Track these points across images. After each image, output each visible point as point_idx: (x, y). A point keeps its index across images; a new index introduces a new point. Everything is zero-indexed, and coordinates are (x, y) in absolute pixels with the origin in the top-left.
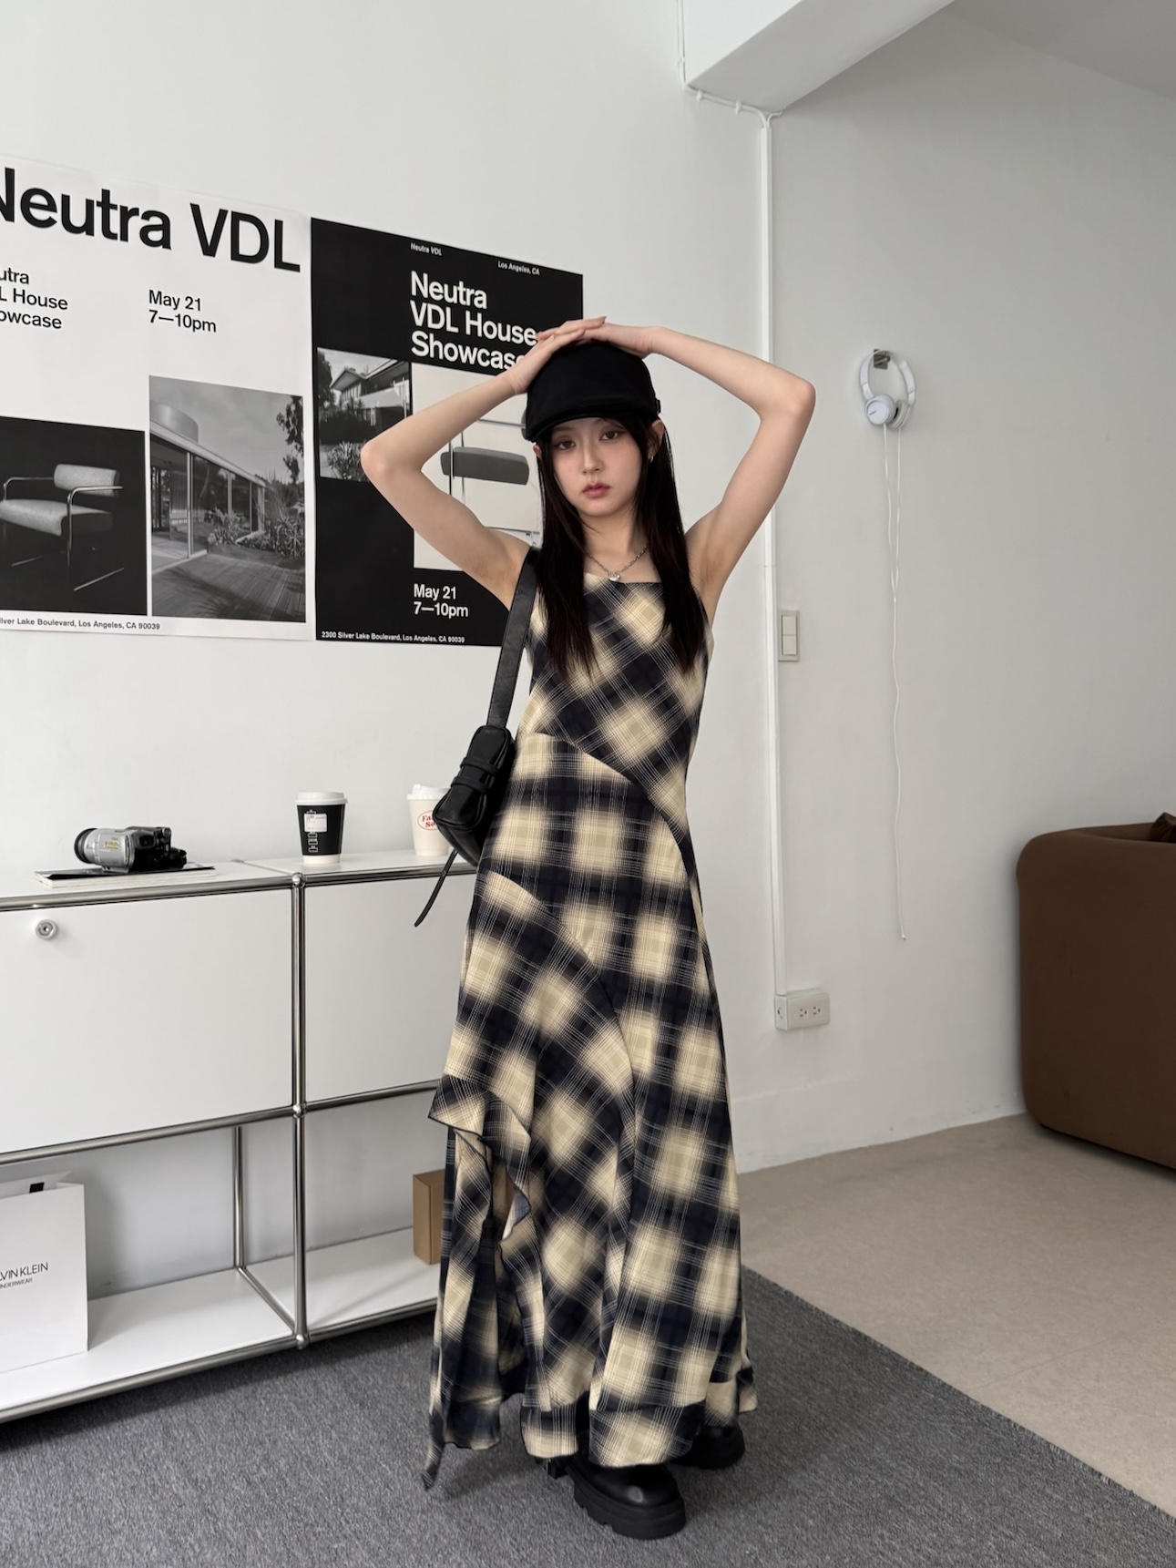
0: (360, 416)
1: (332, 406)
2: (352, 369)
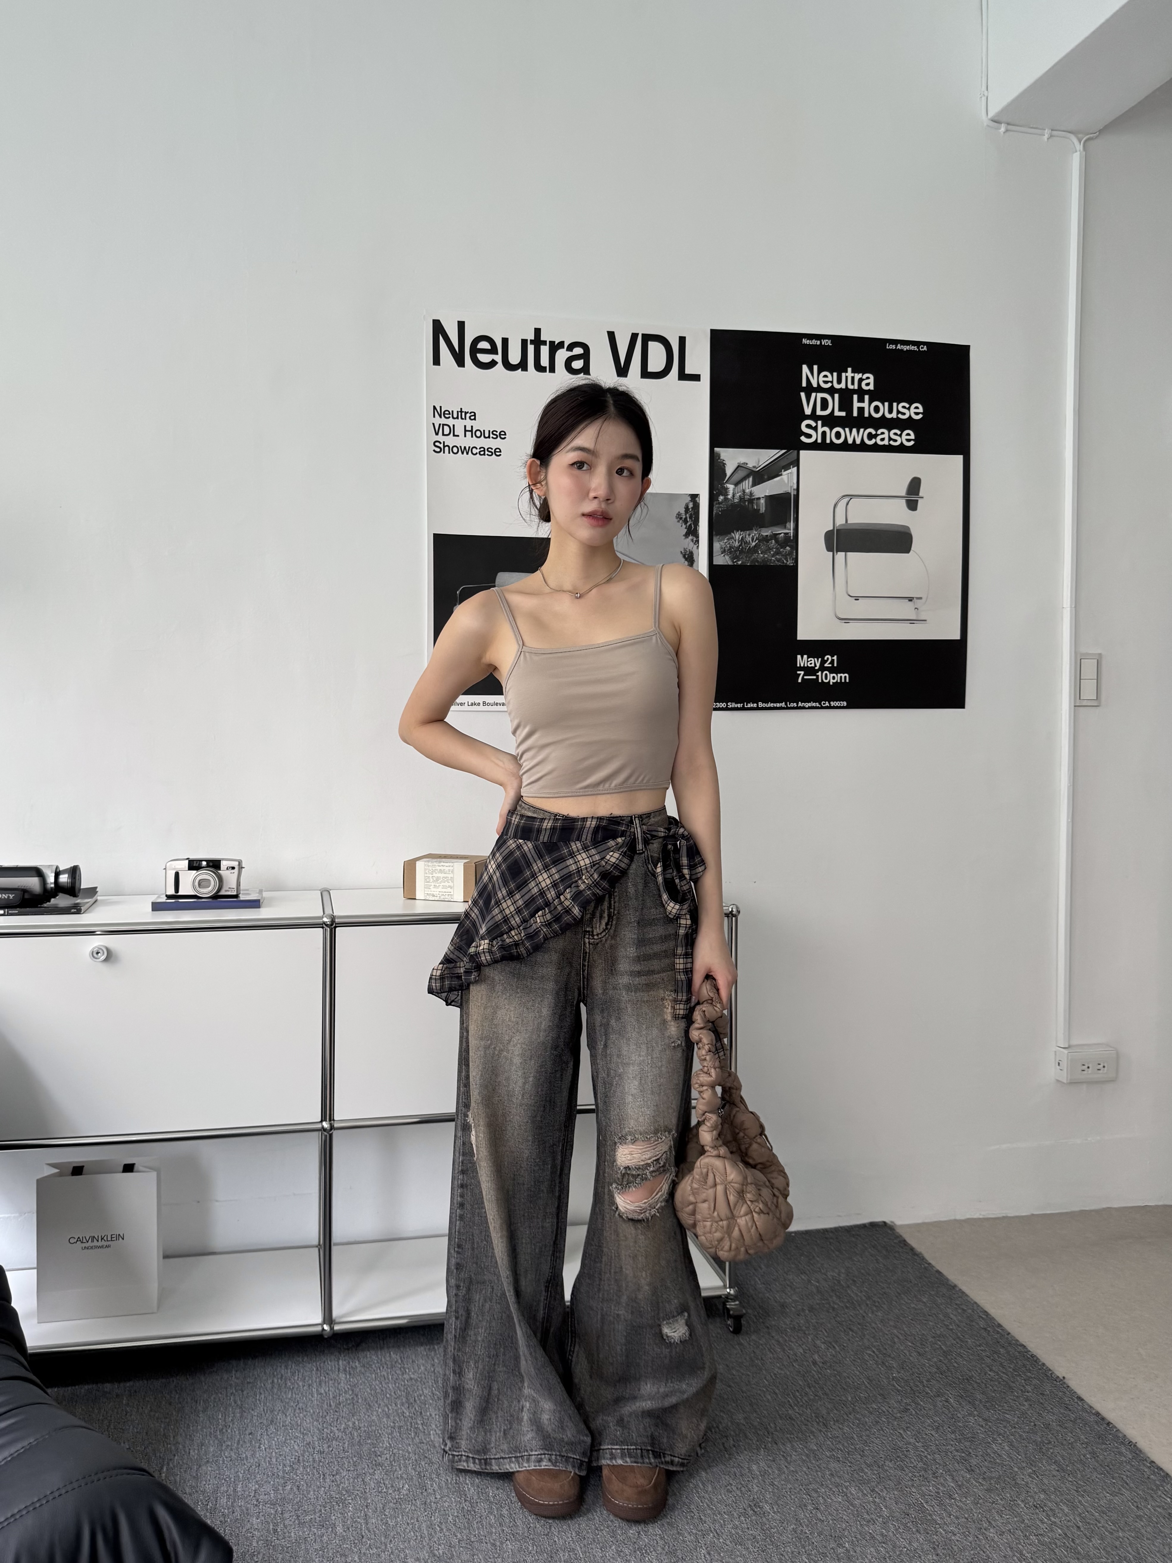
0: (750, 506)
1: (726, 499)
2: (744, 463)
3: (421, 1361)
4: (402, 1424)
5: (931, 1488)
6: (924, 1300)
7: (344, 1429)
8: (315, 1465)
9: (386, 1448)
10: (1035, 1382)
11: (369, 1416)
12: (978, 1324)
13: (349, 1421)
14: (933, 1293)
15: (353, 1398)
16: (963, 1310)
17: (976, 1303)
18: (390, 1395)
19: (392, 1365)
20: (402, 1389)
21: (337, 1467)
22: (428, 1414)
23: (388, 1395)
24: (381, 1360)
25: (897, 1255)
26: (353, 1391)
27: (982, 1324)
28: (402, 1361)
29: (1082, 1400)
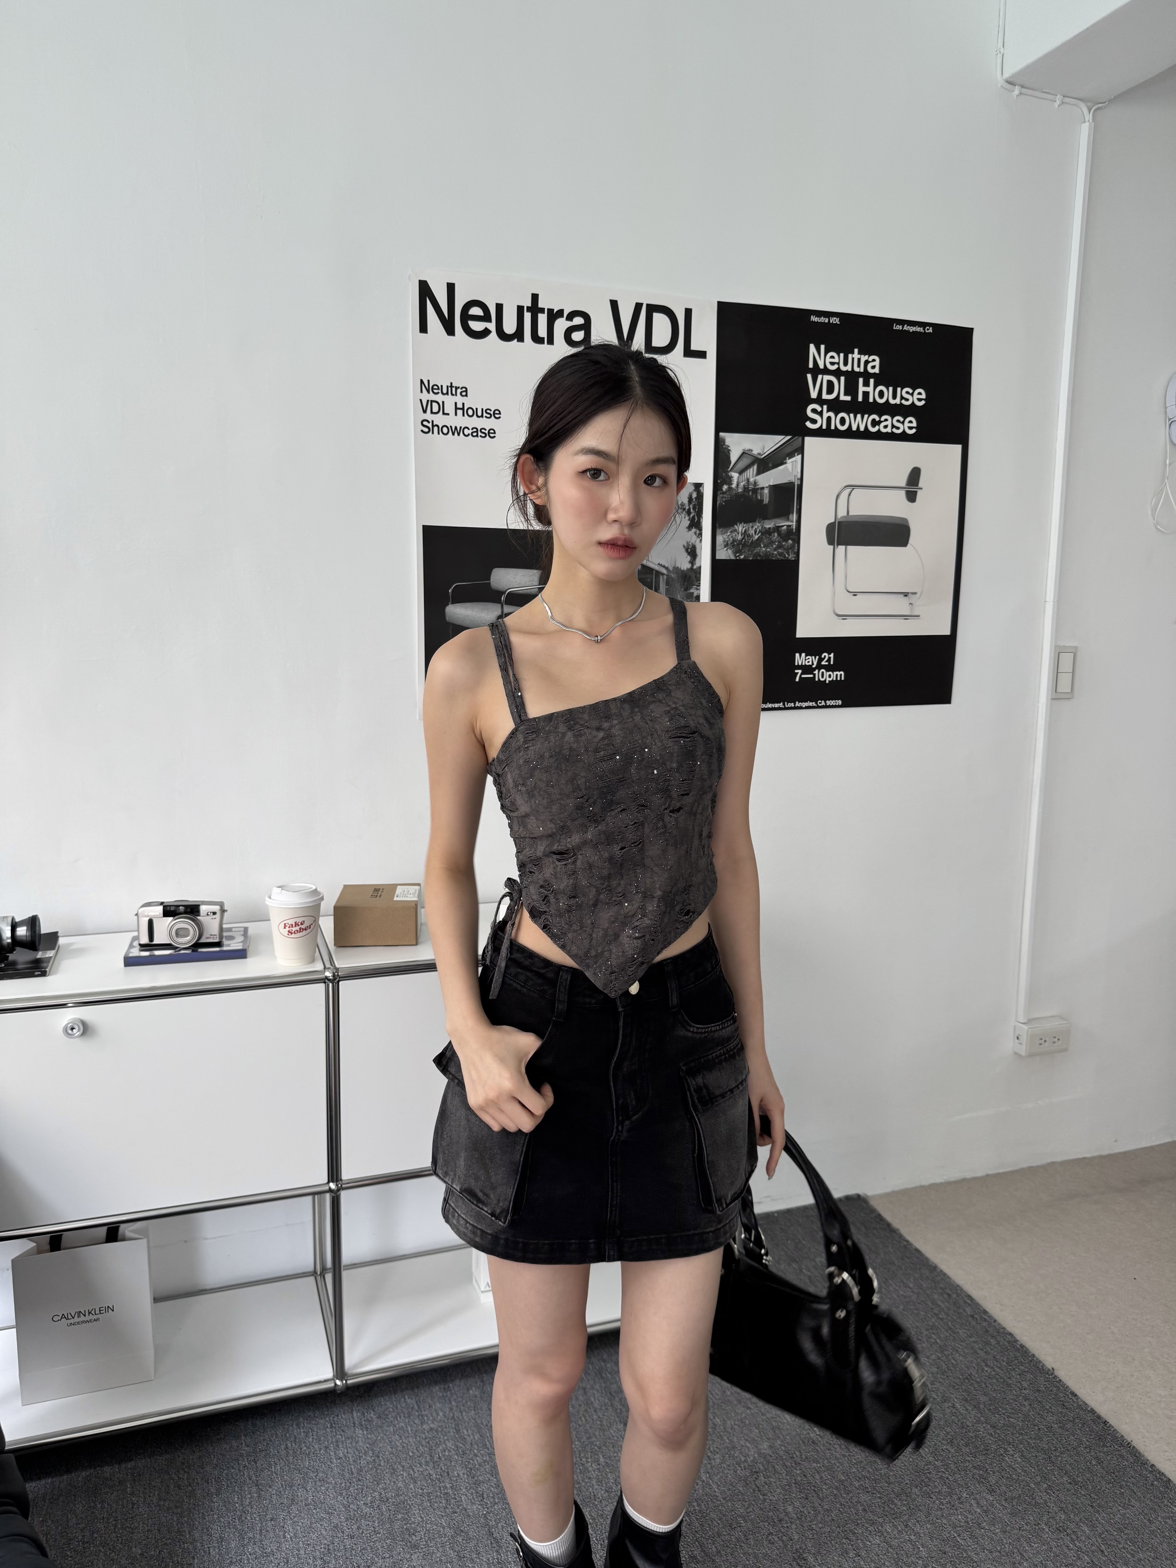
0: (754, 496)
1: (731, 488)
2: (749, 450)
3: (438, 1405)
4: (431, 1489)
5: (960, 1517)
6: (911, 1285)
7: (371, 1502)
8: (348, 1555)
9: (419, 1523)
10: (1029, 1376)
11: (394, 1482)
12: (965, 1311)
13: (375, 1491)
14: (917, 1276)
15: (374, 1460)
16: (949, 1295)
17: (958, 1286)
18: (412, 1452)
19: (409, 1413)
20: (424, 1443)
21: (371, 1555)
22: (456, 1473)
23: (411, 1454)
24: (397, 1408)
25: (875, 1232)
26: (373, 1450)
27: (969, 1310)
28: (419, 1407)
29: (1076, 1395)
